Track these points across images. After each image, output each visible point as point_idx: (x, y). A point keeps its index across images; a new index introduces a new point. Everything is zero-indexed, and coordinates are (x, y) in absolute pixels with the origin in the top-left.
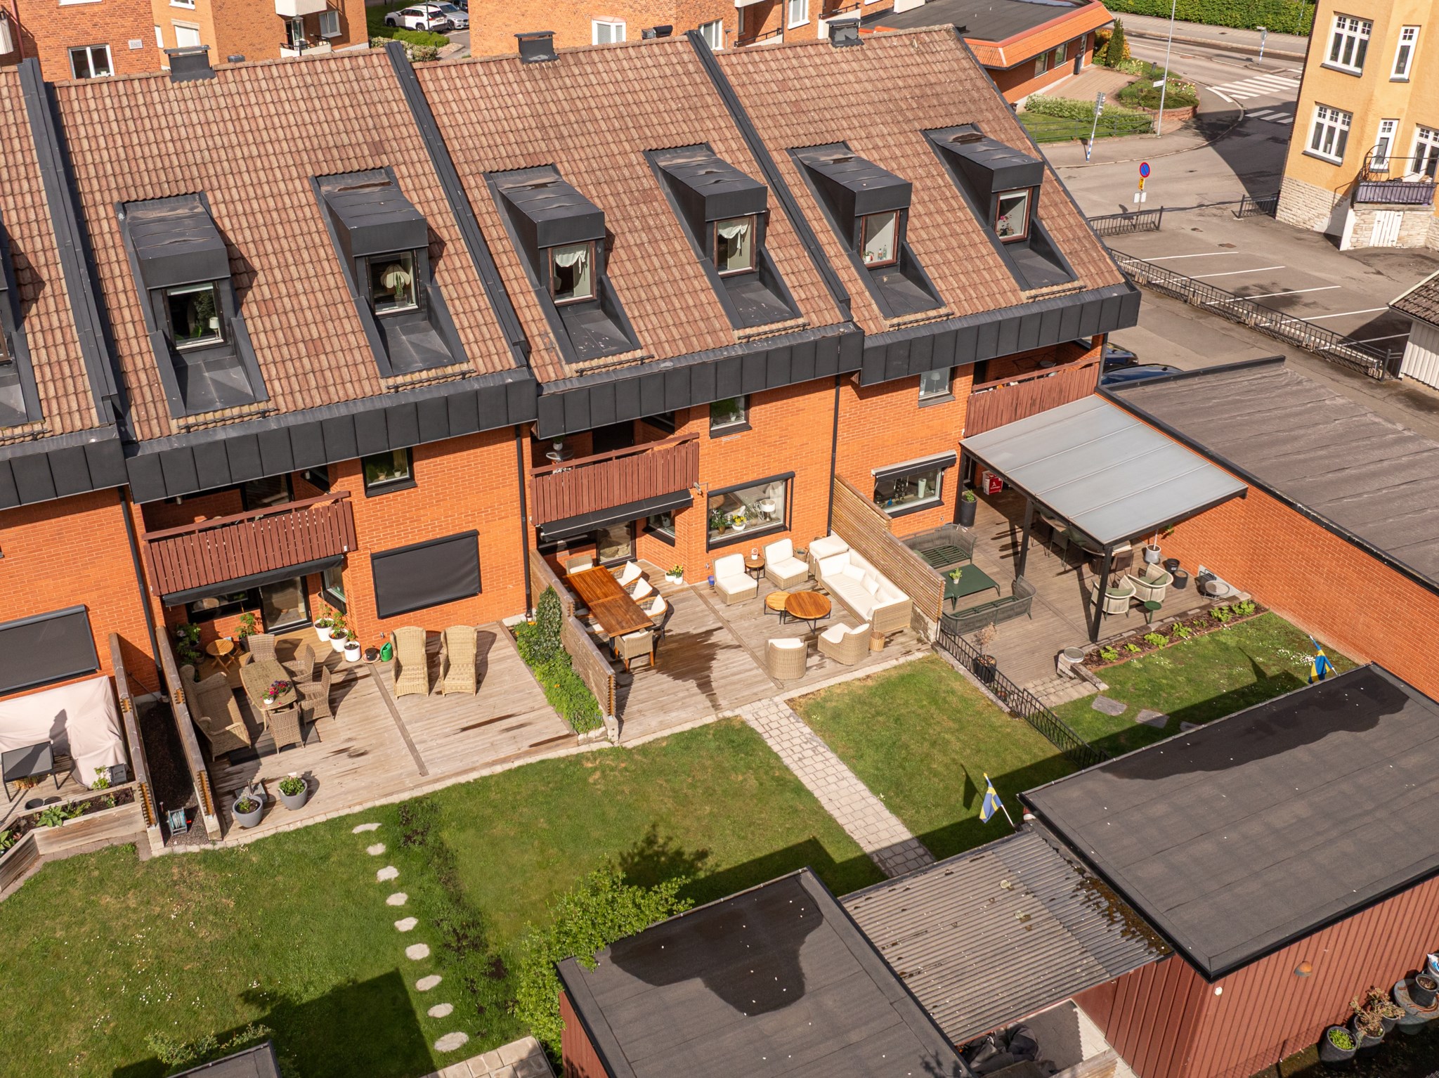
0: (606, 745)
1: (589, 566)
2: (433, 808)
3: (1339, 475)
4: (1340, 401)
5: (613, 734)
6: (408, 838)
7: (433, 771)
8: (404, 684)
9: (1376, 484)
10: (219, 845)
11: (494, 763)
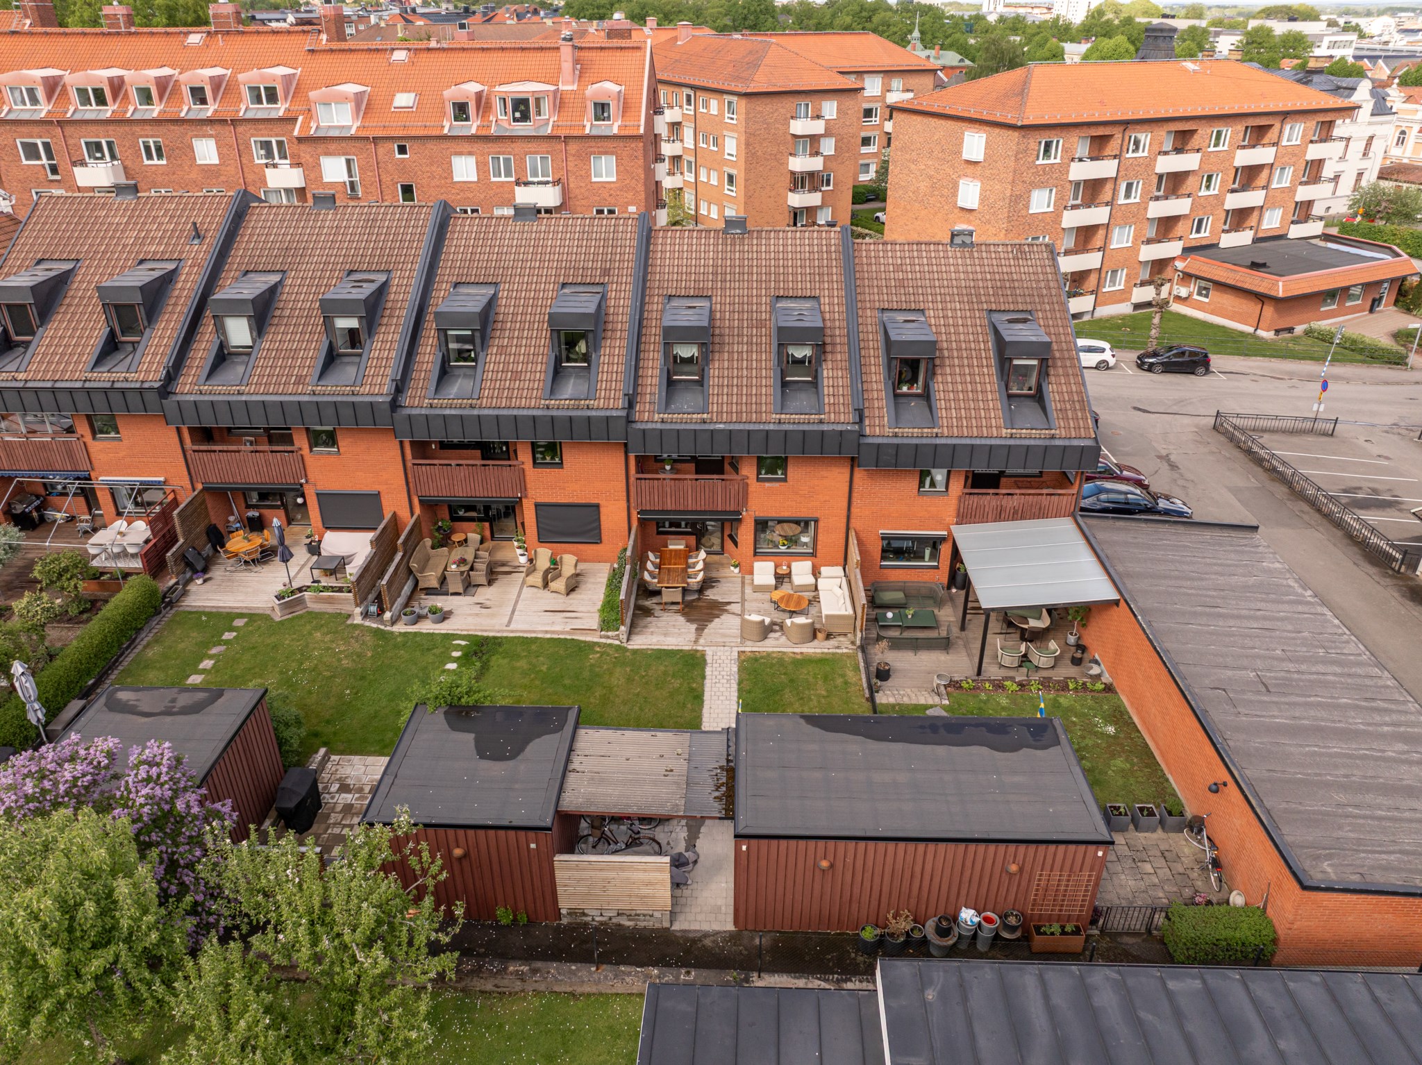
0: (617, 642)
1: (682, 547)
2: (500, 645)
3: (1212, 610)
4: (1277, 565)
5: (624, 637)
6: (476, 653)
7: (512, 627)
8: (531, 580)
9: (1232, 623)
10: (388, 628)
11: (547, 632)
